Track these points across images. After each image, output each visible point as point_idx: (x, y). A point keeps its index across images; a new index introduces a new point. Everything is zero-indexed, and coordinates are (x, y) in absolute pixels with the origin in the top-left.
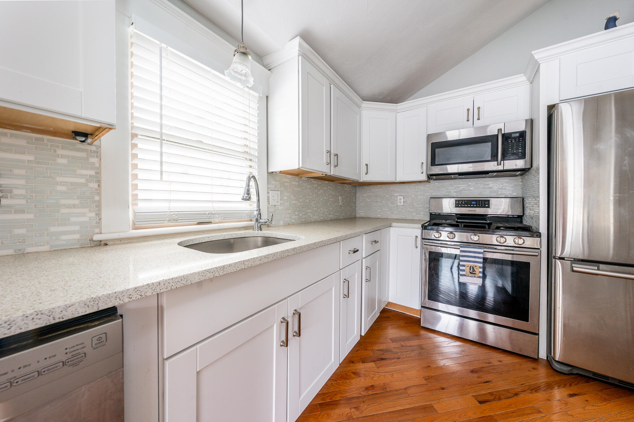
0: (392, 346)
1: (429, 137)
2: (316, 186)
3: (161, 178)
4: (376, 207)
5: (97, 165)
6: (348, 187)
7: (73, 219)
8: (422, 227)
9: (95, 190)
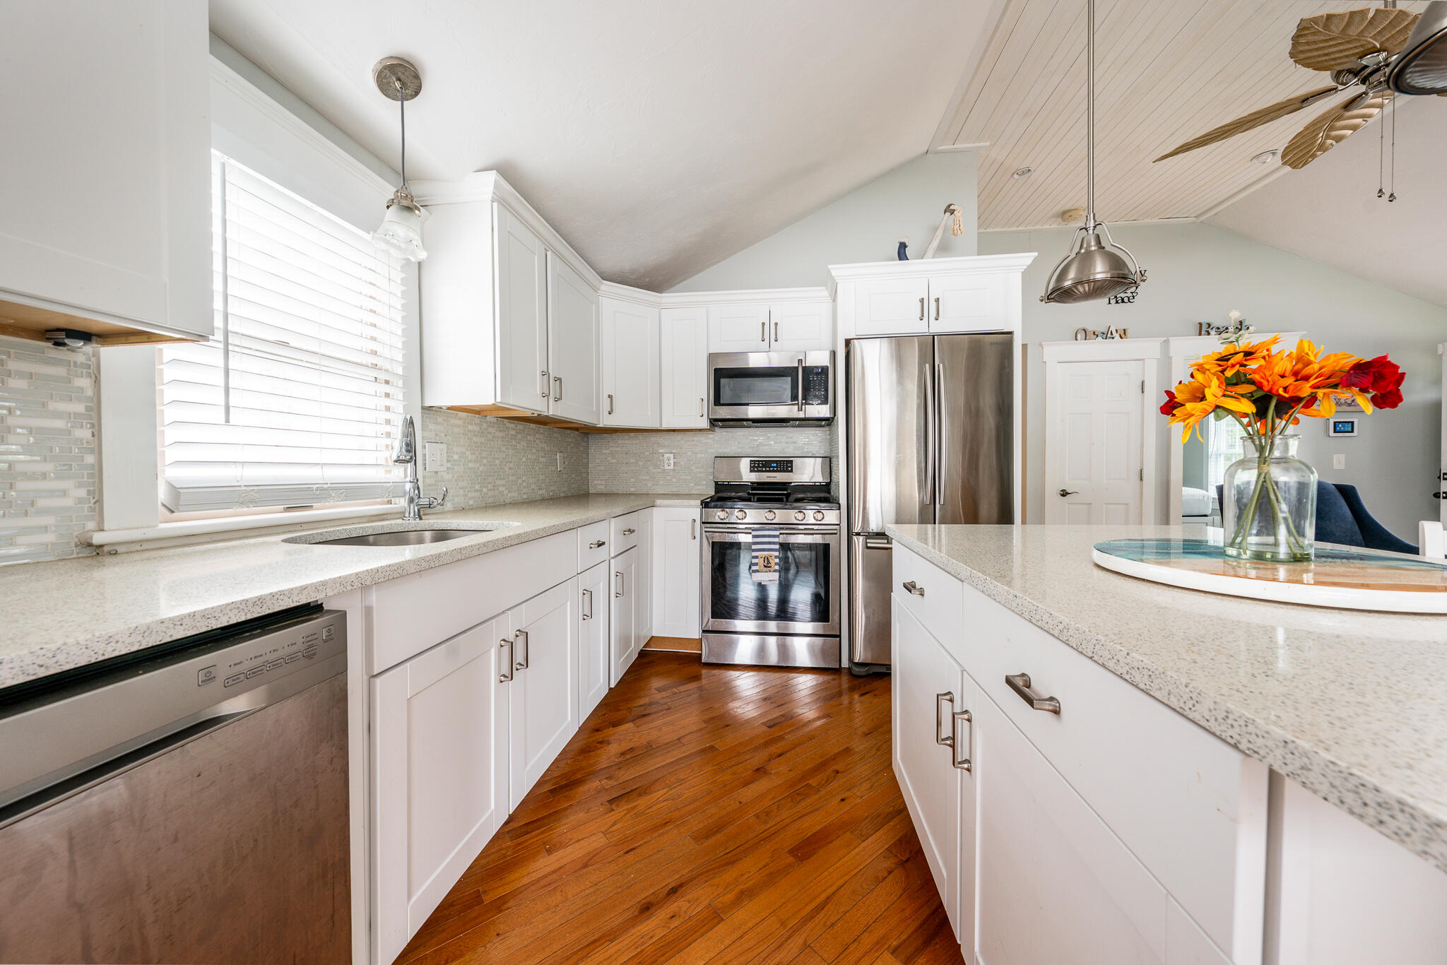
0: (658, 696)
1: (712, 357)
2: (514, 433)
3: (227, 421)
4: (626, 473)
5: (90, 393)
6: (572, 435)
7: (42, 503)
8: (702, 504)
9: (85, 444)
